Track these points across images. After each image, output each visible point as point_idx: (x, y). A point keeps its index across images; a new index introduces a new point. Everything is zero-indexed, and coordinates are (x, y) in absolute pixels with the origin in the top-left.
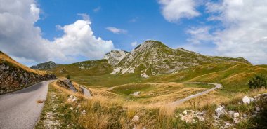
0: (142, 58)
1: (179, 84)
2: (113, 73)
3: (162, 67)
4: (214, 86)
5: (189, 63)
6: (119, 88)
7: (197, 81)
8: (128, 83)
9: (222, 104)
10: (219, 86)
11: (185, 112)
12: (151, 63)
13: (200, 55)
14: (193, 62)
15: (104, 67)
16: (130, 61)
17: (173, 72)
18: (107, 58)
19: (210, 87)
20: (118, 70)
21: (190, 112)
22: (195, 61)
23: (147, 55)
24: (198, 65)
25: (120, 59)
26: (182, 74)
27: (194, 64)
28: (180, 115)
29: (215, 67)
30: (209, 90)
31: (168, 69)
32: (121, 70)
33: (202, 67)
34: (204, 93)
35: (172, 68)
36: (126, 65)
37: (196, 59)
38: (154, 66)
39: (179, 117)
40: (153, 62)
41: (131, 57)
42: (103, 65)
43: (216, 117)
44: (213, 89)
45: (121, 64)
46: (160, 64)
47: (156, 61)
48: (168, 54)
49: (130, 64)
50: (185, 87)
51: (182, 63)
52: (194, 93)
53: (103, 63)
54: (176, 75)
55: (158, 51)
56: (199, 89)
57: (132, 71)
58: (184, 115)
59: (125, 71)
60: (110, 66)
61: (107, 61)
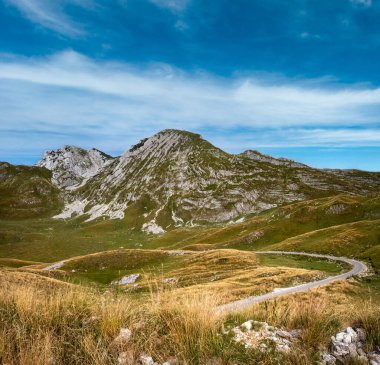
0: (147, 178)
1: (246, 255)
2: (64, 215)
3: (201, 204)
4: (348, 267)
5: (274, 193)
6: (78, 265)
7: (296, 247)
8: (107, 247)
9: (357, 325)
10: (362, 269)
11: (248, 324)
12: (171, 193)
13: (307, 170)
14: (285, 190)
15: (37, 194)
16: (116, 183)
17: (230, 219)
18: (49, 165)
19: (333, 270)
20: (77, 206)
21: (260, 326)
22: (293, 186)
23: (163, 169)
24: (300, 199)
25: (89, 174)
26: (255, 226)
27: (291, 198)
28: (236, 330)
29: (353, 207)
30: (330, 280)
31: (216, 212)
32: (88, 208)
33: (314, 205)
34: (314, 287)
35: (228, 207)
36: (104, 194)
37: (295, 181)
38: (179, 201)
39: (232, 335)
40: (176, 189)
41: (119, 172)
42: (34, 185)
43: (328, 357)
44: (341, 277)
45: (88, 191)
46: (196, 196)
47: (186, 186)
48: (217, 168)
49: (114, 192)
50: (262, 263)
51: (254, 195)
52: (286, 283)
53: (35, 178)
54: (239, 229)
55: (191, 160)
56: (303, 272)
57: (120, 215)
58: (244, 330)
59: (99, 211)
60: (54, 191)
61: (48, 174)
